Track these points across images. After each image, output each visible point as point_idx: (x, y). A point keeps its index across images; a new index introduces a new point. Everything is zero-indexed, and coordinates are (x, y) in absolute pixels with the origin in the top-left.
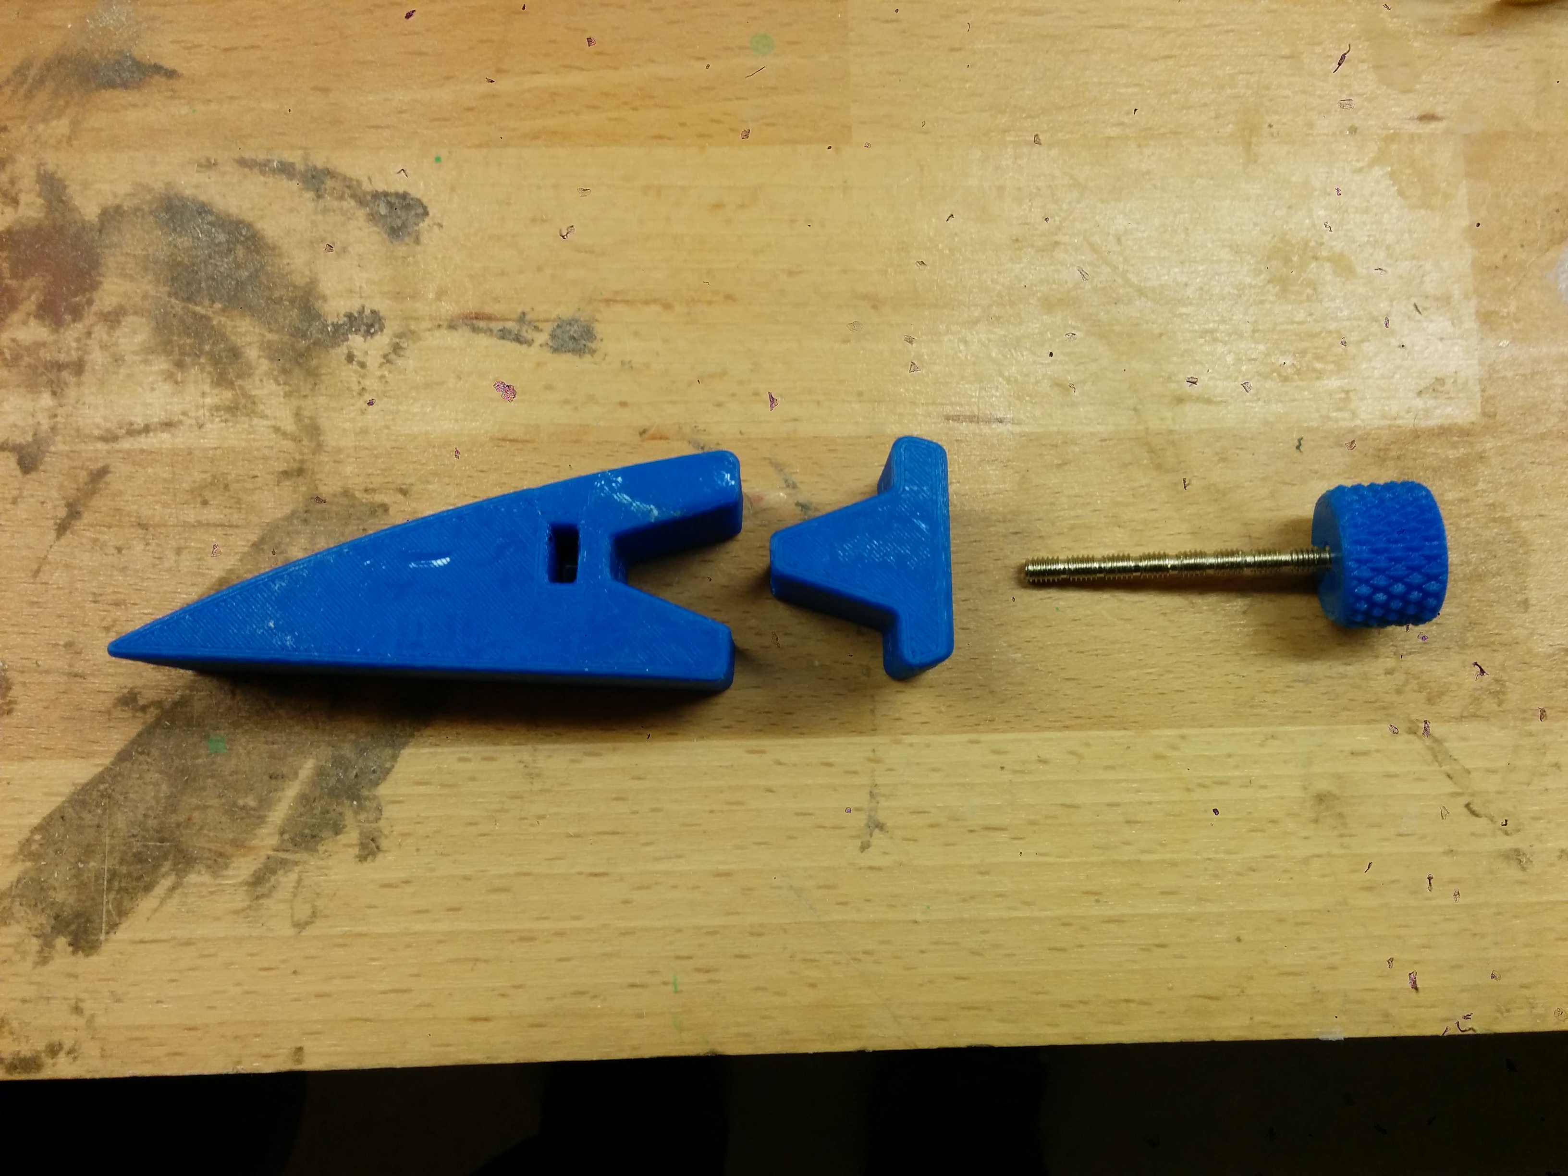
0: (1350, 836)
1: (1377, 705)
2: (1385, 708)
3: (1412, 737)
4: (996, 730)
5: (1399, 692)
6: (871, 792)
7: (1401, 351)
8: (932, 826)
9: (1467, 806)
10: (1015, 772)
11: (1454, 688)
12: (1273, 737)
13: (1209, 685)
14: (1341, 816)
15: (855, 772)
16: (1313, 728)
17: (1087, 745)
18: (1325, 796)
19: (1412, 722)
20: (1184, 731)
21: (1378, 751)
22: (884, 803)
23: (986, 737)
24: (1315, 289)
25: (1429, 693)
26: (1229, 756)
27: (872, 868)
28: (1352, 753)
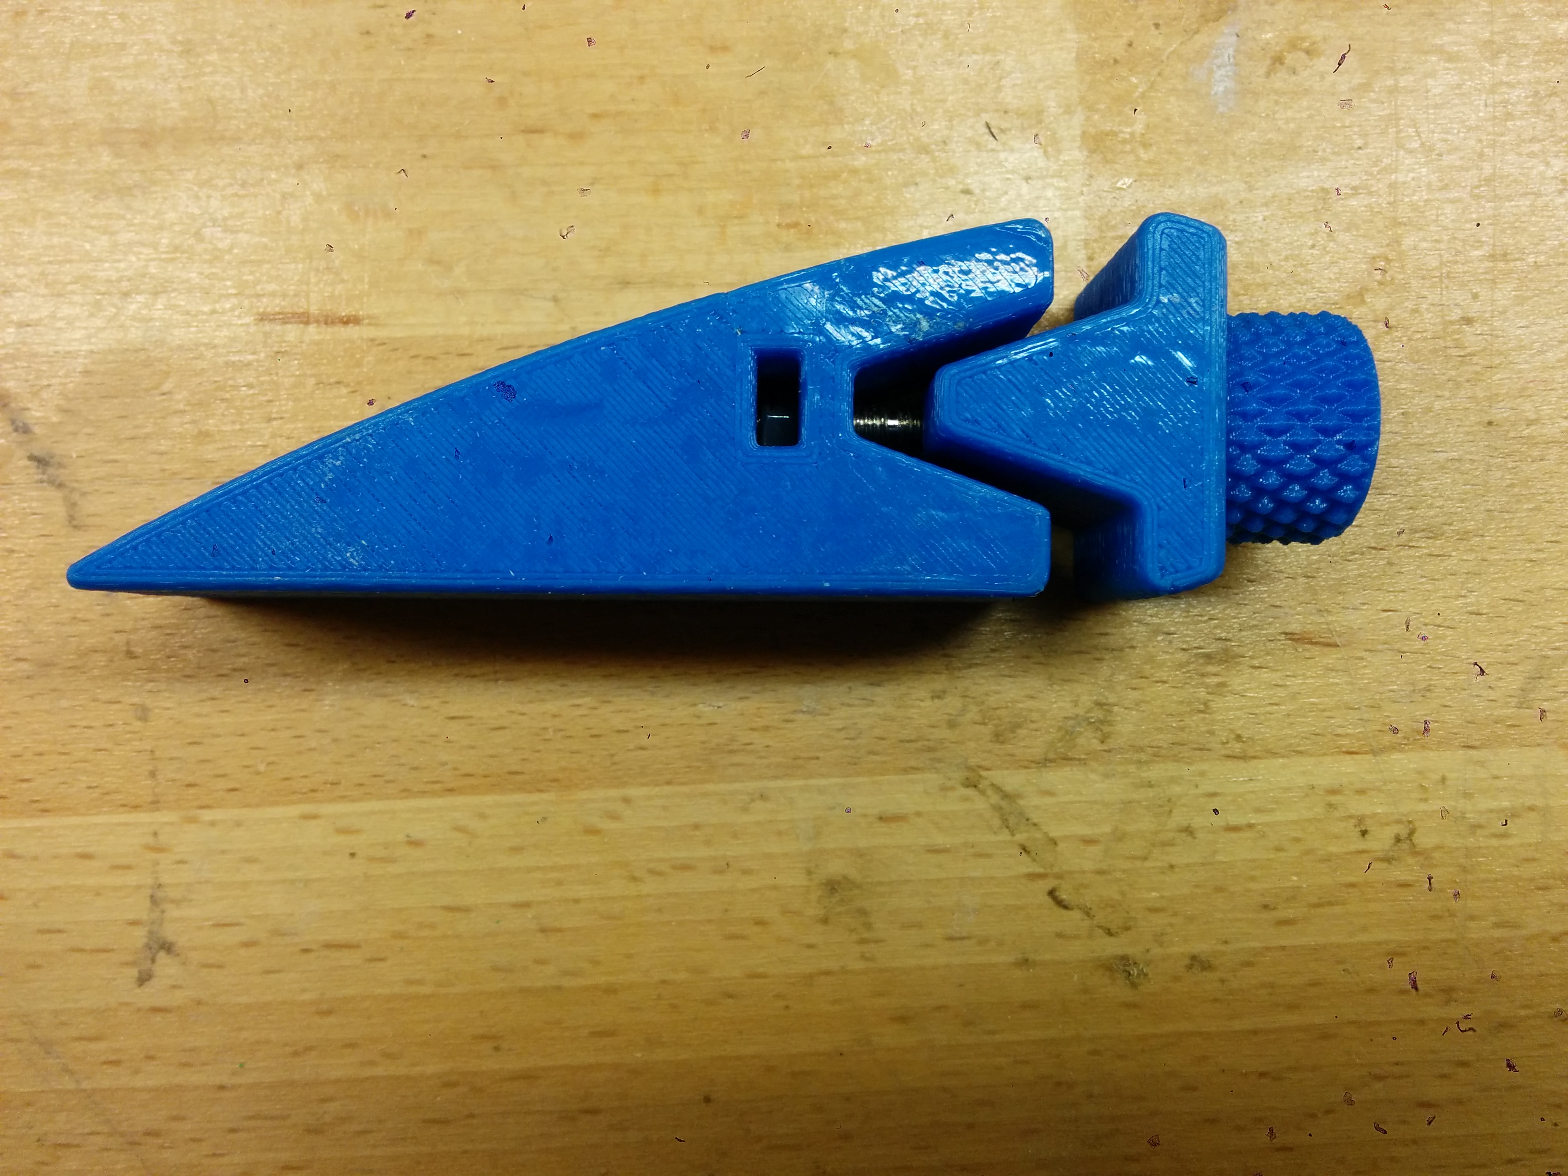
0: (876, 941)
1: (919, 744)
2: (930, 750)
3: (970, 792)
4: (343, 798)
5: (952, 725)
6: (152, 896)
8: (247, 945)
9: (1052, 893)
10: (372, 859)
11: (1035, 716)
12: (763, 797)
13: (667, 721)
14: (863, 912)
15: (128, 867)
16: (823, 782)
17: (482, 816)
18: (839, 883)
19: (970, 769)
20: (632, 792)
21: (918, 814)
22: (173, 912)
23: (328, 809)
25: (997, 726)
26: (696, 827)
27: (156, 1010)
28: (881, 818)
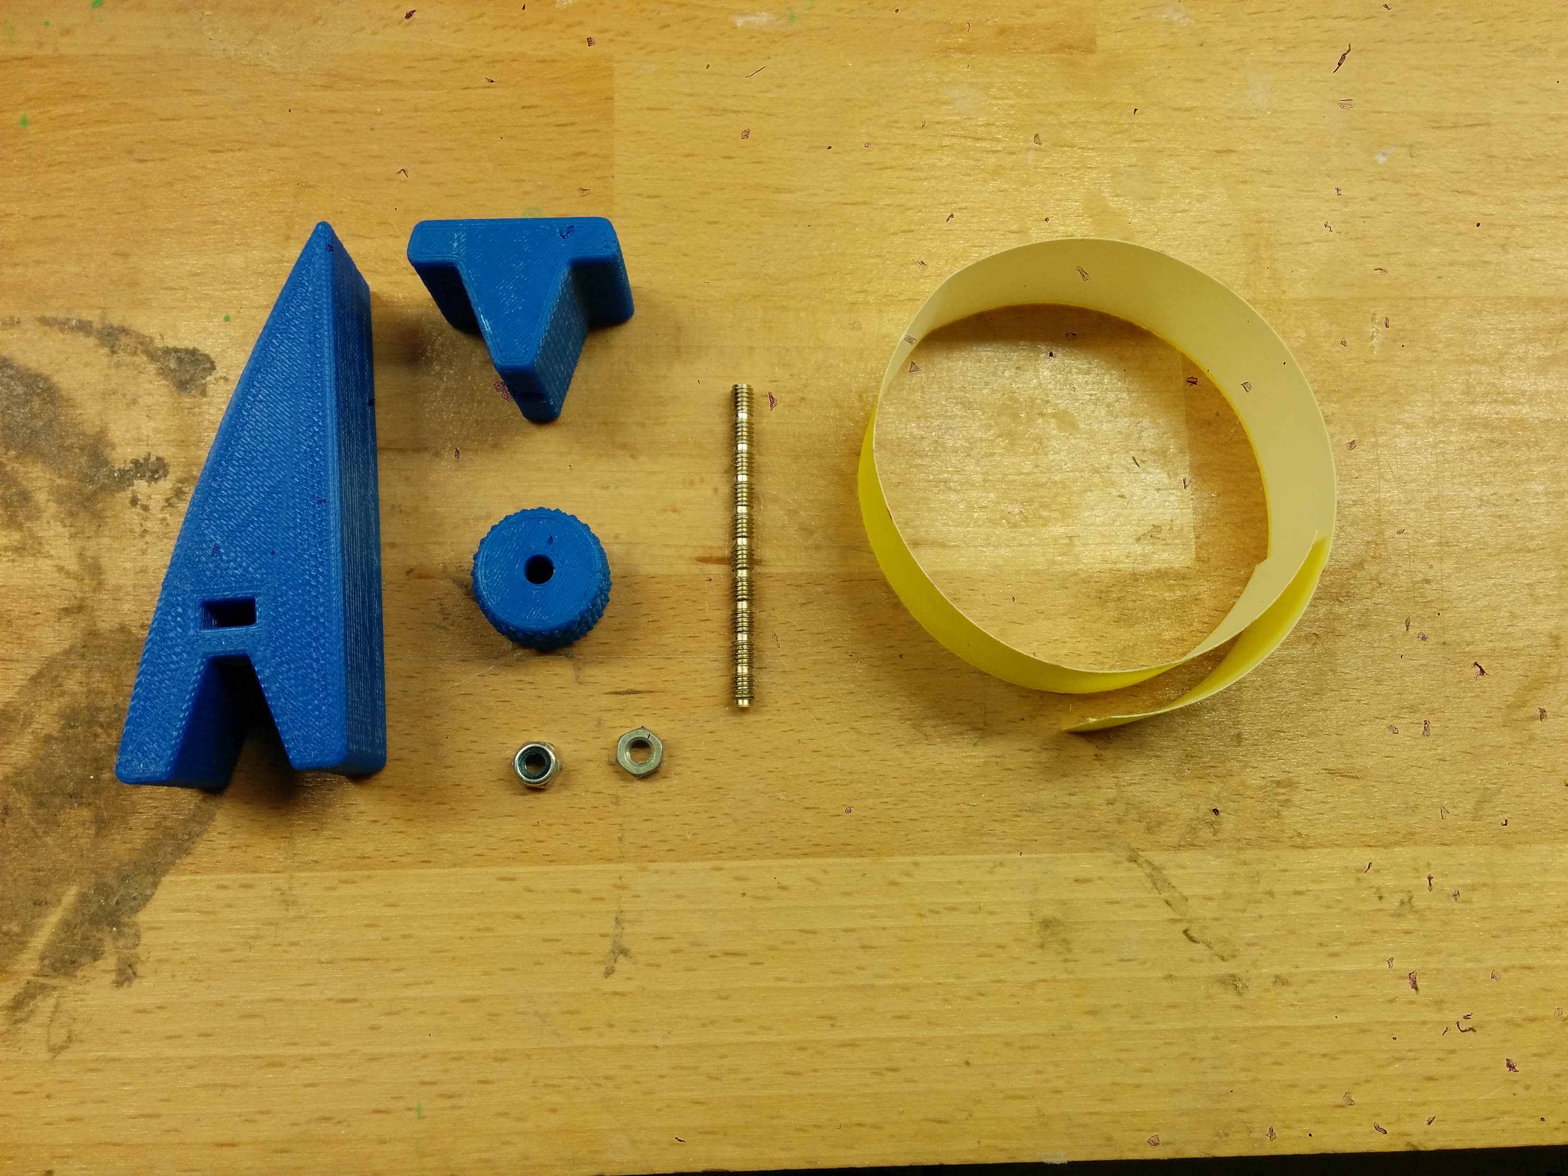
0: (1075, 961)
1: (1099, 833)
2: (1107, 837)
3: (1133, 865)
4: (738, 857)
5: (1120, 821)
6: (616, 918)
7: (1120, 501)
8: (674, 952)
9: (1185, 932)
10: (756, 898)
11: (1172, 817)
12: (1001, 864)
13: (941, 814)
14: (1065, 941)
15: (603, 899)
16: (1039, 856)
17: (825, 872)
18: (1050, 922)
19: (1132, 850)
20: (918, 858)
21: (1101, 878)
22: (629, 929)
23: (729, 864)
24: (1041, 443)
25: (1148, 823)
26: (960, 883)
27: (615, 994)
28: (1076, 881)
